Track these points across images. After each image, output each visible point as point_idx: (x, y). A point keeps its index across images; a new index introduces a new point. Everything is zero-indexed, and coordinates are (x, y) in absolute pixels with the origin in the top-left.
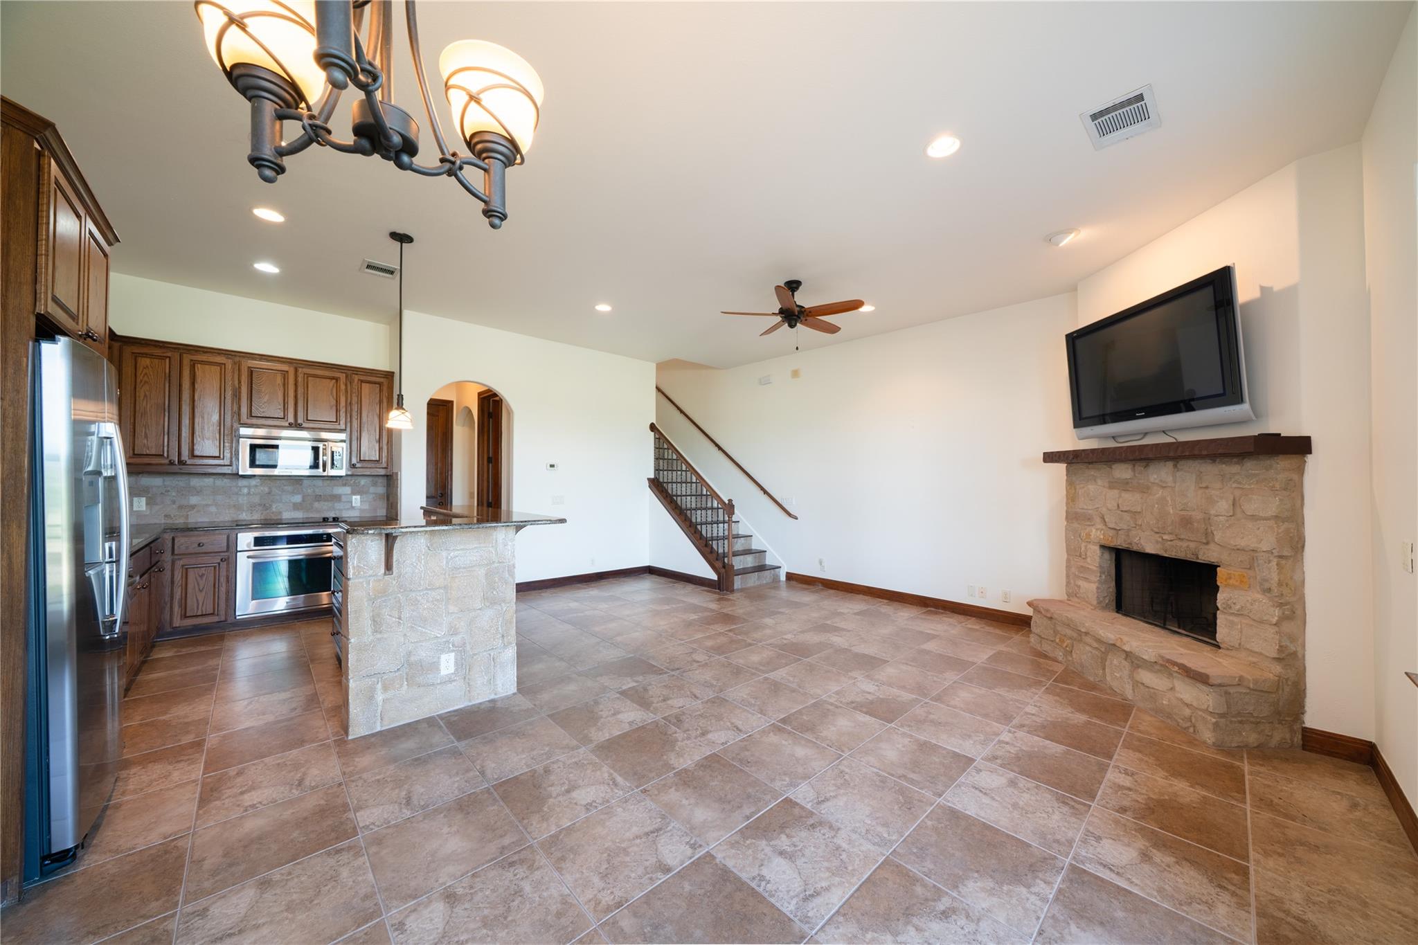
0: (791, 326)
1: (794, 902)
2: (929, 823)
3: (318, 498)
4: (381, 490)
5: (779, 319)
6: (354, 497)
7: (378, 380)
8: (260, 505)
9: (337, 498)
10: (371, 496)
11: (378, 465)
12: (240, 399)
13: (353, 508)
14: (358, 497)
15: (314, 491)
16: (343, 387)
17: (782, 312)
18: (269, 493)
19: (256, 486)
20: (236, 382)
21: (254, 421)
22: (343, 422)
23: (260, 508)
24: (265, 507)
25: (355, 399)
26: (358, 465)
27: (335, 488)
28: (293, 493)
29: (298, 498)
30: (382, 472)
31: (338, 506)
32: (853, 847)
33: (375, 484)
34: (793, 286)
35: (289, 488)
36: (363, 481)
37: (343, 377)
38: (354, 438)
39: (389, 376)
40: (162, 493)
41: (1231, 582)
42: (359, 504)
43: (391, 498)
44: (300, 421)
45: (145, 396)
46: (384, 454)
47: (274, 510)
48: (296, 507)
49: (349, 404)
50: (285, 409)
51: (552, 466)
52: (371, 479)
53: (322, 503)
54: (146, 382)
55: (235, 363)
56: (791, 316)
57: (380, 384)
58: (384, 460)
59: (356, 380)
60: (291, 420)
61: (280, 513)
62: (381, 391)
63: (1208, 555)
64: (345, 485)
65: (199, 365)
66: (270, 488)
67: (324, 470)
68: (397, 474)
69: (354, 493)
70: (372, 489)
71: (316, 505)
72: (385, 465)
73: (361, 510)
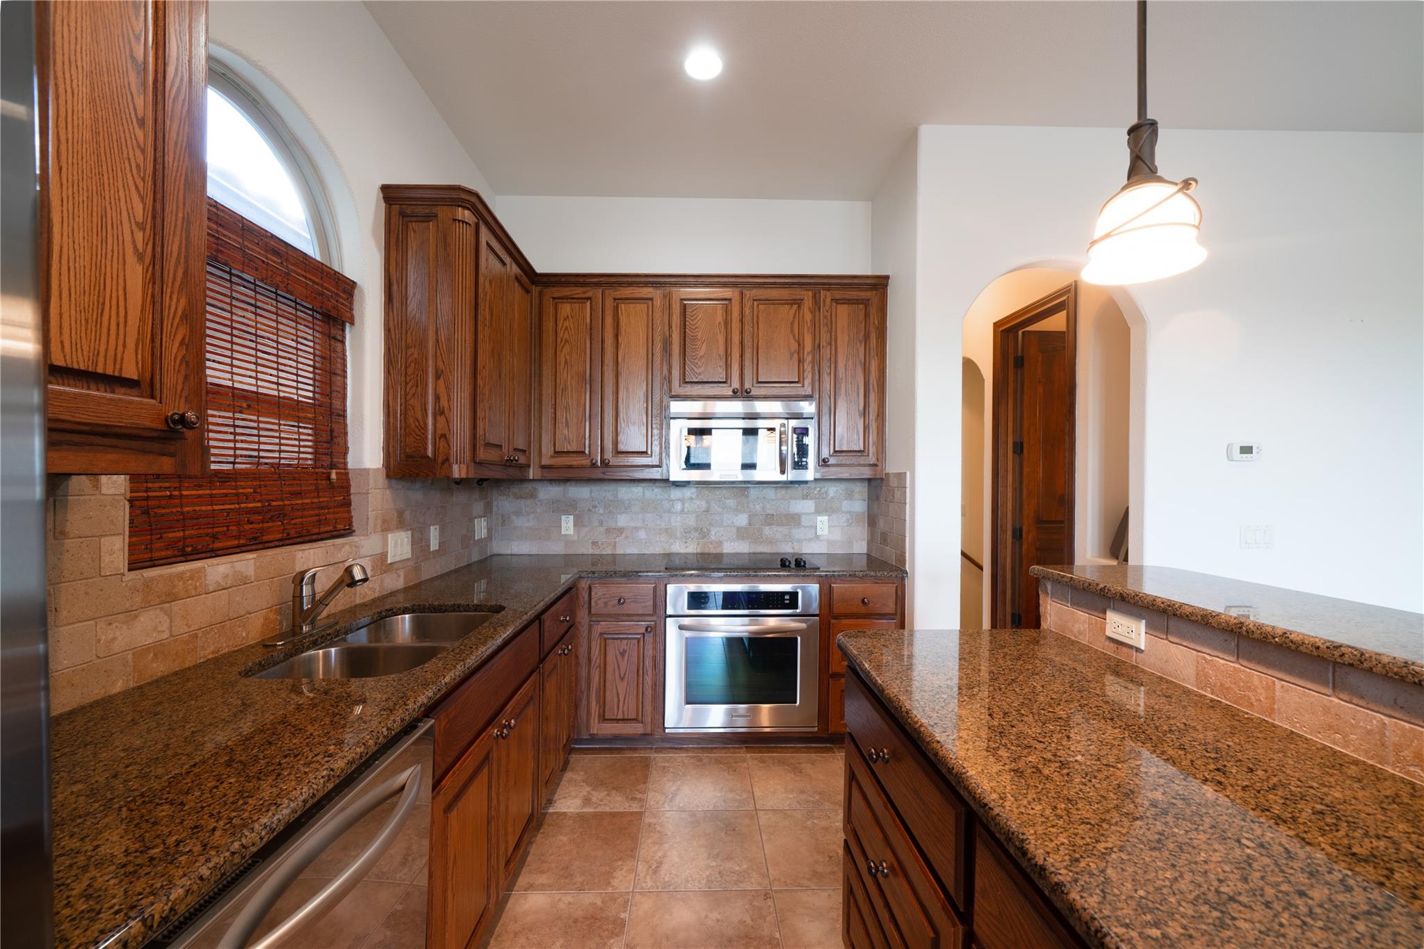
3: (770, 520)
4: (858, 505)
6: (819, 518)
7: (863, 295)
8: (696, 529)
9: (793, 520)
10: (844, 518)
11: (862, 460)
12: (670, 355)
13: (817, 537)
14: (825, 518)
15: (764, 508)
16: (808, 317)
18: (707, 511)
19: (691, 499)
20: (667, 328)
21: (689, 390)
22: (807, 382)
23: (696, 534)
24: (703, 533)
25: (825, 337)
26: (832, 461)
27: (793, 502)
28: (737, 511)
29: (742, 520)
30: (867, 473)
31: (797, 533)
33: (850, 496)
35: (731, 502)
36: (833, 490)
37: (807, 296)
38: (825, 410)
39: (879, 284)
40: (589, 510)
42: (826, 532)
43: (882, 524)
44: (747, 385)
45: (566, 362)
46: (872, 437)
47: (713, 538)
48: (742, 534)
49: (817, 347)
50: (728, 366)
51: (1247, 450)
52: (843, 486)
53: (775, 528)
54: (567, 341)
55: (665, 296)
57: (865, 303)
58: (872, 449)
59: (828, 300)
60: (736, 384)
61: (721, 543)
62: (867, 315)
64: (805, 497)
65: (623, 305)
66: (708, 502)
67: (783, 472)
68: (901, 476)
69: (818, 512)
70: (846, 505)
71: (767, 531)
72: (872, 460)
73: (830, 543)
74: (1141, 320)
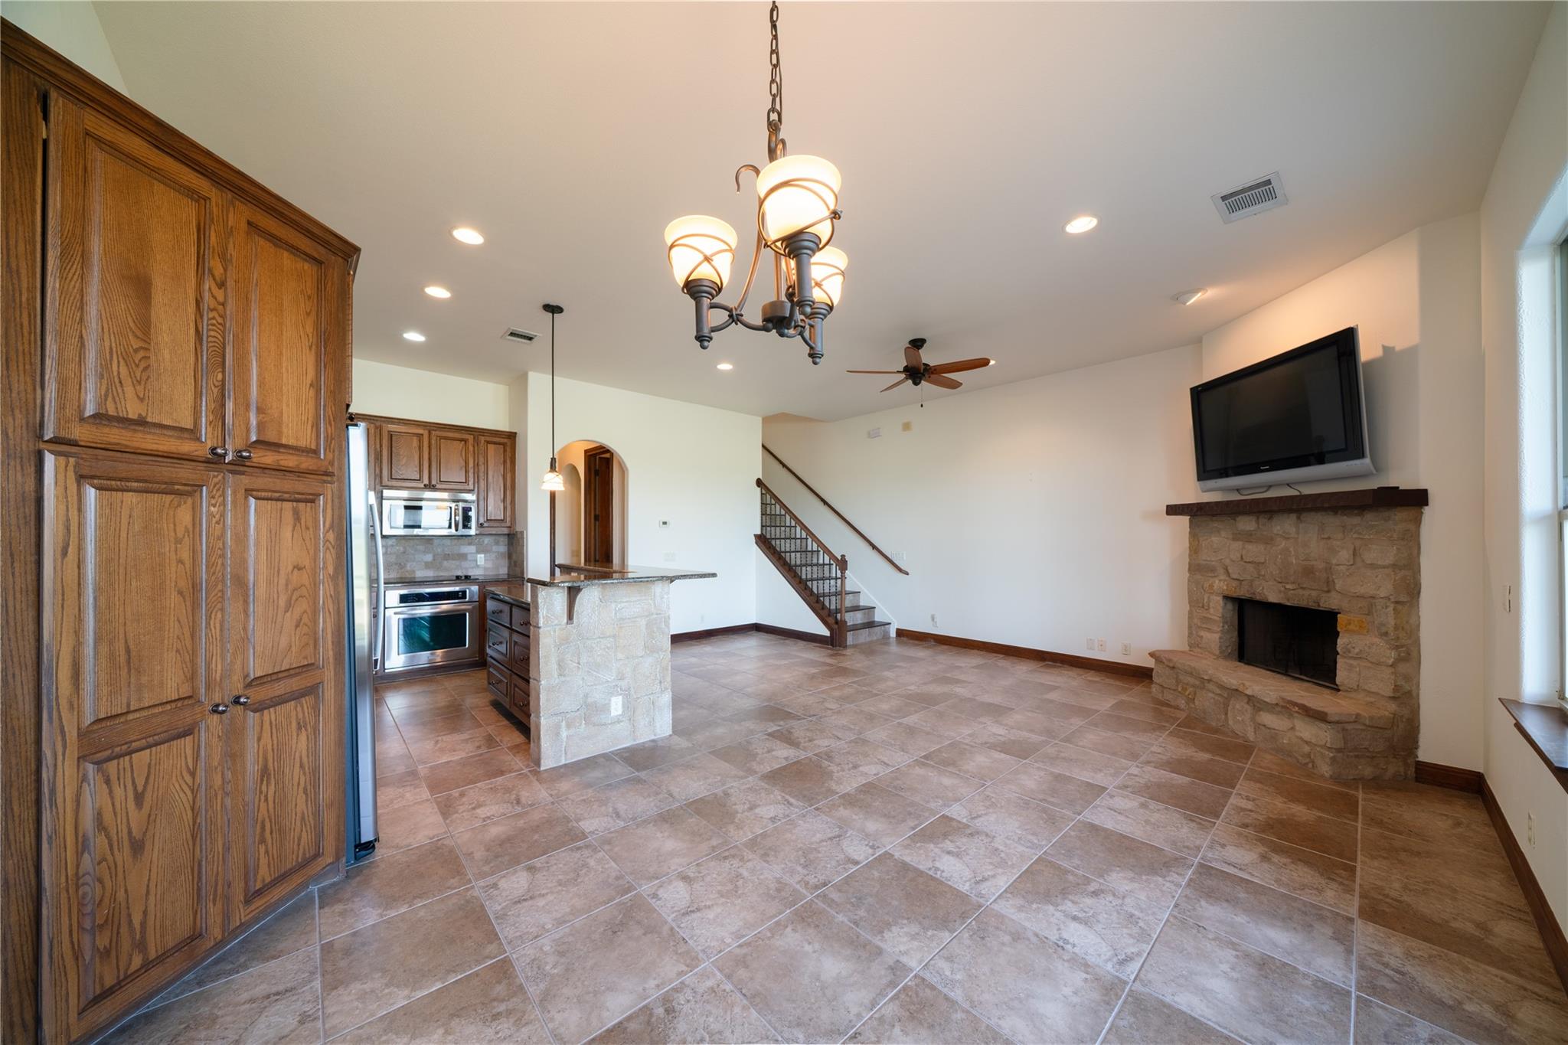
0: (916, 383)
1: (968, 884)
2: (1073, 833)
3: (447, 557)
4: (503, 548)
5: (903, 376)
6: (479, 556)
7: (502, 440)
8: (396, 564)
9: (463, 557)
10: (494, 555)
11: (503, 525)
12: (381, 462)
13: (478, 566)
14: (483, 556)
15: (443, 550)
16: (471, 448)
17: (906, 369)
18: (404, 552)
19: (392, 546)
20: (378, 446)
21: (394, 483)
22: (471, 482)
23: (397, 567)
24: (401, 566)
25: (481, 460)
26: (485, 525)
27: (462, 547)
28: (425, 552)
29: (429, 558)
30: (506, 531)
31: (465, 564)
32: (1010, 849)
33: (497, 543)
34: (917, 344)
35: (421, 548)
36: (487, 540)
37: (471, 438)
38: (481, 498)
39: (512, 436)
41: (1352, 627)
42: (483, 563)
43: (514, 557)
44: (433, 483)
46: (508, 513)
47: (408, 568)
48: (428, 566)
49: (477, 465)
50: (421, 471)
51: (665, 523)
52: (493, 538)
53: (450, 561)
55: (376, 428)
56: (916, 373)
57: (504, 444)
58: (508, 519)
59: (483, 442)
60: (426, 482)
61: (414, 572)
62: (505, 451)
63: (1329, 602)
64: (470, 544)
66: (405, 548)
67: (457, 530)
68: (522, 533)
69: (478, 552)
70: (495, 548)
71: (445, 563)
72: (508, 524)
73: (485, 569)
74: (627, 469)
